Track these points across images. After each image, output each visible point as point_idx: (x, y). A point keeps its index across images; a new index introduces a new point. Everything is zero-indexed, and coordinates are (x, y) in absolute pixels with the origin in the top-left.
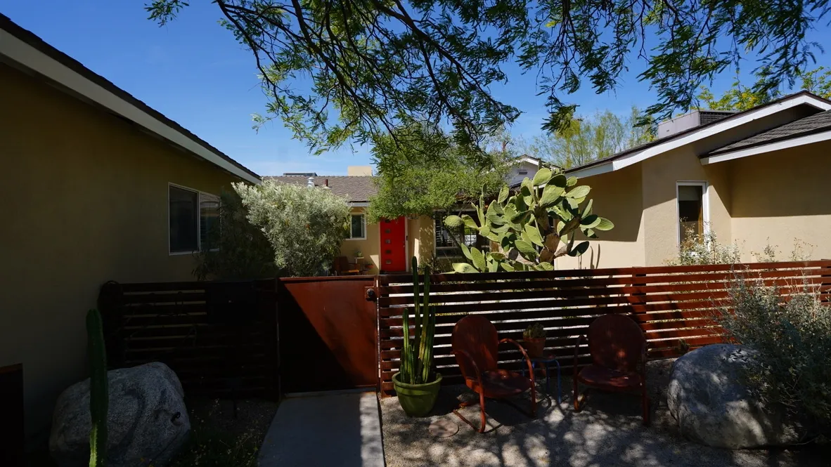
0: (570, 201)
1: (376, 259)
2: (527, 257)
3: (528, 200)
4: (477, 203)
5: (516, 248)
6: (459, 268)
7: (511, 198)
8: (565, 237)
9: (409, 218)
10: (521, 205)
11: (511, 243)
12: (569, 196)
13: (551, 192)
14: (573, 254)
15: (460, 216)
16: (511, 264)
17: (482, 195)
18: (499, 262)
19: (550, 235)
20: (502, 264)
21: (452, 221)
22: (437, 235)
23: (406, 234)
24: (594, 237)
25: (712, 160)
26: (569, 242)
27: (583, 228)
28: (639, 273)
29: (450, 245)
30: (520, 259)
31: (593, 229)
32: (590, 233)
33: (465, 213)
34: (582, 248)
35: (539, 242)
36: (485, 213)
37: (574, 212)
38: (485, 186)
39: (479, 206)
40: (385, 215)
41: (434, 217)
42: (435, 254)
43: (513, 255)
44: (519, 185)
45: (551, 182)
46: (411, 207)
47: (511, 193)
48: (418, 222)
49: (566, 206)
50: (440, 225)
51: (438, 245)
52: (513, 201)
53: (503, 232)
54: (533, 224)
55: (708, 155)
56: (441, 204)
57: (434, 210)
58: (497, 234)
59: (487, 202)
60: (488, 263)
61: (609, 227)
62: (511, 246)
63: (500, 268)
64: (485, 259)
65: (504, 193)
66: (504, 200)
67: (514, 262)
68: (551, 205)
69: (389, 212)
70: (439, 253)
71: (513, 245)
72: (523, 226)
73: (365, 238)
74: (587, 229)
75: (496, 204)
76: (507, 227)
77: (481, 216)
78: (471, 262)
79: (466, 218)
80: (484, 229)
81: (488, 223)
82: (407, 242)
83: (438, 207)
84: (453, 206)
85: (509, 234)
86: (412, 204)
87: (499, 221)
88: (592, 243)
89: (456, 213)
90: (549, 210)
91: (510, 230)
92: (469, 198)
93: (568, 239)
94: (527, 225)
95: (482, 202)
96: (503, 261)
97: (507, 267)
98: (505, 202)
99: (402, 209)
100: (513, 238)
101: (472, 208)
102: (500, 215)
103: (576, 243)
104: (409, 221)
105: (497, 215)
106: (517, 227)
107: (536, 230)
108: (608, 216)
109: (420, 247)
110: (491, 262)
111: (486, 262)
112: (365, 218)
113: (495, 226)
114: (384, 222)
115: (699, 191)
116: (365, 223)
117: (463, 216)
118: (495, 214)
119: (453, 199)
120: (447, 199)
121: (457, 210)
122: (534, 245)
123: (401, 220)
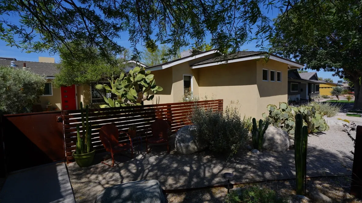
0: (147, 80)
1: (59, 106)
2: (132, 101)
3: (132, 79)
4: (111, 79)
5: (127, 98)
6: (103, 106)
7: (125, 78)
8: (145, 93)
9: (77, 85)
10: (129, 81)
11: (125, 96)
12: (146, 78)
13: (139, 76)
14: (148, 100)
15: (103, 85)
16: (125, 104)
17: (113, 76)
18: (120, 104)
19: (140, 93)
20: (122, 105)
21: (99, 87)
22: (92, 93)
23: (76, 93)
24: (156, 93)
25: (194, 68)
26: (147, 95)
27: (152, 90)
28: (169, 105)
29: (99, 97)
30: (129, 102)
31: (156, 90)
32: (155, 92)
33: (105, 83)
34: (152, 97)
35: (136, 95)
36: (114, 83)
37: (148, 84)
38: (114, 72)
39: (111, 81)
40: (65, 84)
41: (91, 85)
42: (91, 102)
43: (126, 101)
44: (128, 73)
45: (140, 73)
46: (79, 80)
47: (125, 76)
48: (82, 87)
49: (145, 82)
50: (94, 89)
51: (93, 98)
52: (125, 79)
53: (122, 92)
54: (133, 89)
55: (192, 66)
56: (94, 79)
57: (91, 82)
58: (119, 92)
59: (115, 79)
60: (116, 104)
61: (161, 90)
62: (125, 97)
63: (121, 106)
64: (115, 103)
65: (122, 75)
66: (122, 78)
67: (126, 104)
68: (140, 81)
69: (67, 82)
70: (94, 101)
71: (126, 97)
72: (130, 90)
73: (52, 95)
74: (154, 90)
75: (118, 80)
76: (123, 89)
77: (112, 85)
78: (108, 104)
79: (106, 86)
80: (114, 90)
81: (115, 88)
82: (76, 97)
83: (92, 81)
84: (100, 80)
85: (124, 92)
86: (79, 79)
87: (120, 87)
88: (155, 95)
89: (101, 83)
90: (139, 83)
91: (124, 91)
92: (107, 77)
93: (147, 94)
94: (131, 89)
95: (112, 79)
96: (122, 103)
97: (123, 105)
98: (123, 79)
99: (74, 81)
100: (126, 94)
101: (108, 81)
102: (120, 85)
103: (150, 96)
104: (77, 87)
105: (119, 84)
106: (127, 89)
107: (135, 91)
108: (160, 85)
109: (84, 98)
110: (117, 104)
111: (115, 104)
112: (52, 85)
113: (118, 89)
114: (63, 87)
115: (190, 78)
116: (52, 87)
117: (104, 85)
118: (118, 84)
119: (99, 77)
120: (97, 77)
121: (102, 82)
122: (134, 97)
123: (73, 86)
